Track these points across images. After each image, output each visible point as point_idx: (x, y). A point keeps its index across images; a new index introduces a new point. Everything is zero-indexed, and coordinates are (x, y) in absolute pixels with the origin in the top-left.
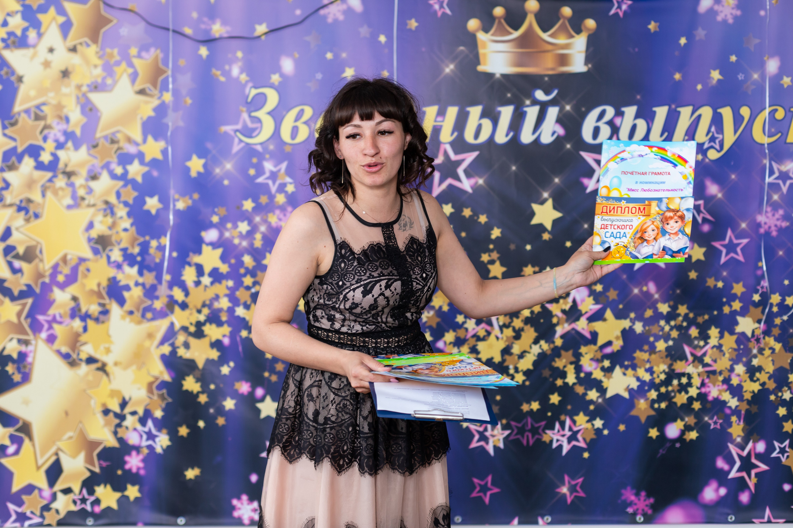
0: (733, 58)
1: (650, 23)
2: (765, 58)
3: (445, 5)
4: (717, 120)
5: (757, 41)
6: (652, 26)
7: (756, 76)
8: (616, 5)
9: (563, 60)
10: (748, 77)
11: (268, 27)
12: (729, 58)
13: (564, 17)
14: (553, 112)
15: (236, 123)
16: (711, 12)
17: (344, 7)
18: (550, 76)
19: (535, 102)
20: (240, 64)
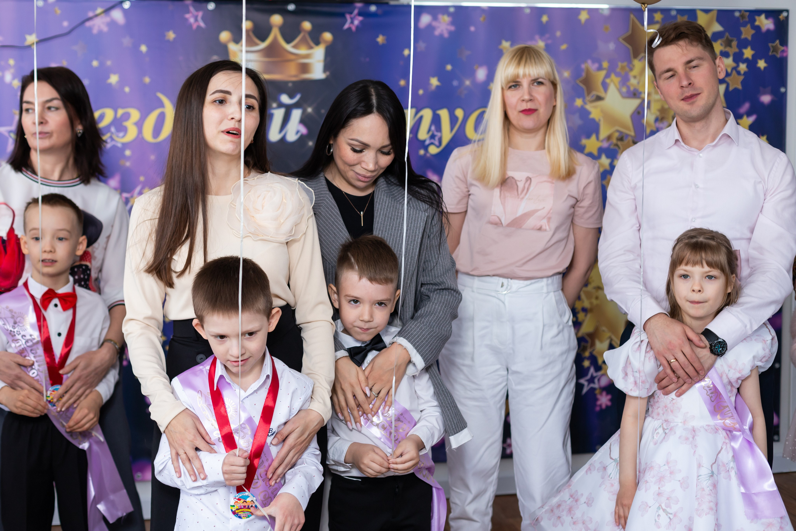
0: (449, 67)
1: (378, 37)
2: (475, 67)
3: (199, 18)
4: (436, 121)
5: (468, 53)
6: (380, 39)
7: (468, 83)
8: (349, 21)
9: (305, 68)
10: (461, 83)
11: (37, 37)
12: (444, 67)
13: (305, 31)
14: (296, 114)
15: (11, 125)
16: (430, 28)
17: (107, 19)
18: (294, 82)
19: (281, 105)
20: (12, 71)
